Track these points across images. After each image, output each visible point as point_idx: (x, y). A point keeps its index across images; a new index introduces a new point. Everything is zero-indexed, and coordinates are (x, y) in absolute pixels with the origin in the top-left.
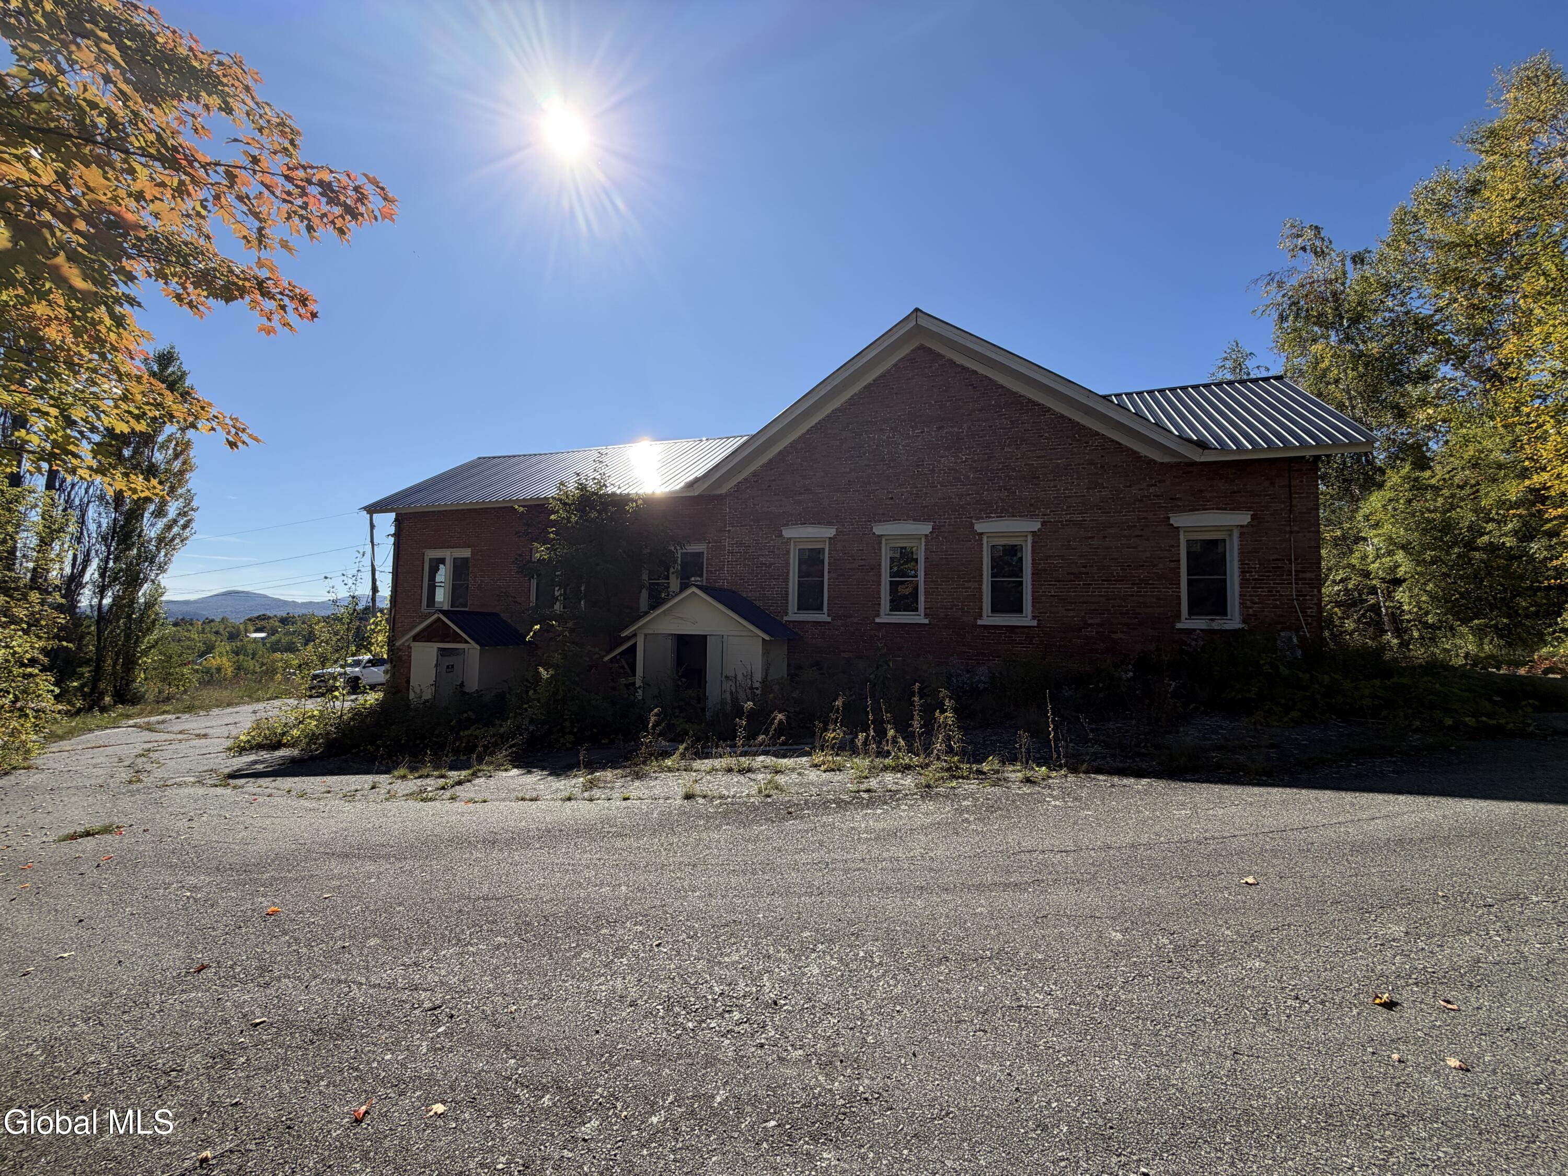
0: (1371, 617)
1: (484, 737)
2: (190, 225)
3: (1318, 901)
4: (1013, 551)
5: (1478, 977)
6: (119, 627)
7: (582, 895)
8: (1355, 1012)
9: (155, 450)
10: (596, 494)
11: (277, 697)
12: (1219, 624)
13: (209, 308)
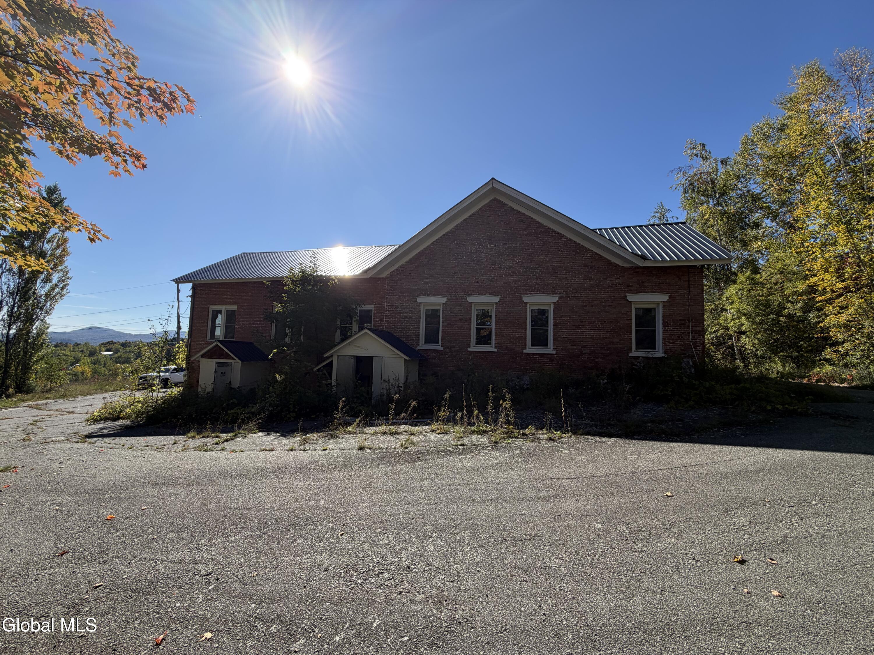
0: (729, 351)
1: (242, 414)
2: (69, 109)
3: (704, 505)
4: (543, 312)
5: (787, 546)
6: (19, 348)
7: (298, 506)
8: (724, 566)
9: (45, 243)
10: (311, 275)
11: (118, 390)
12: (652, 354)
13: (79, 159)
